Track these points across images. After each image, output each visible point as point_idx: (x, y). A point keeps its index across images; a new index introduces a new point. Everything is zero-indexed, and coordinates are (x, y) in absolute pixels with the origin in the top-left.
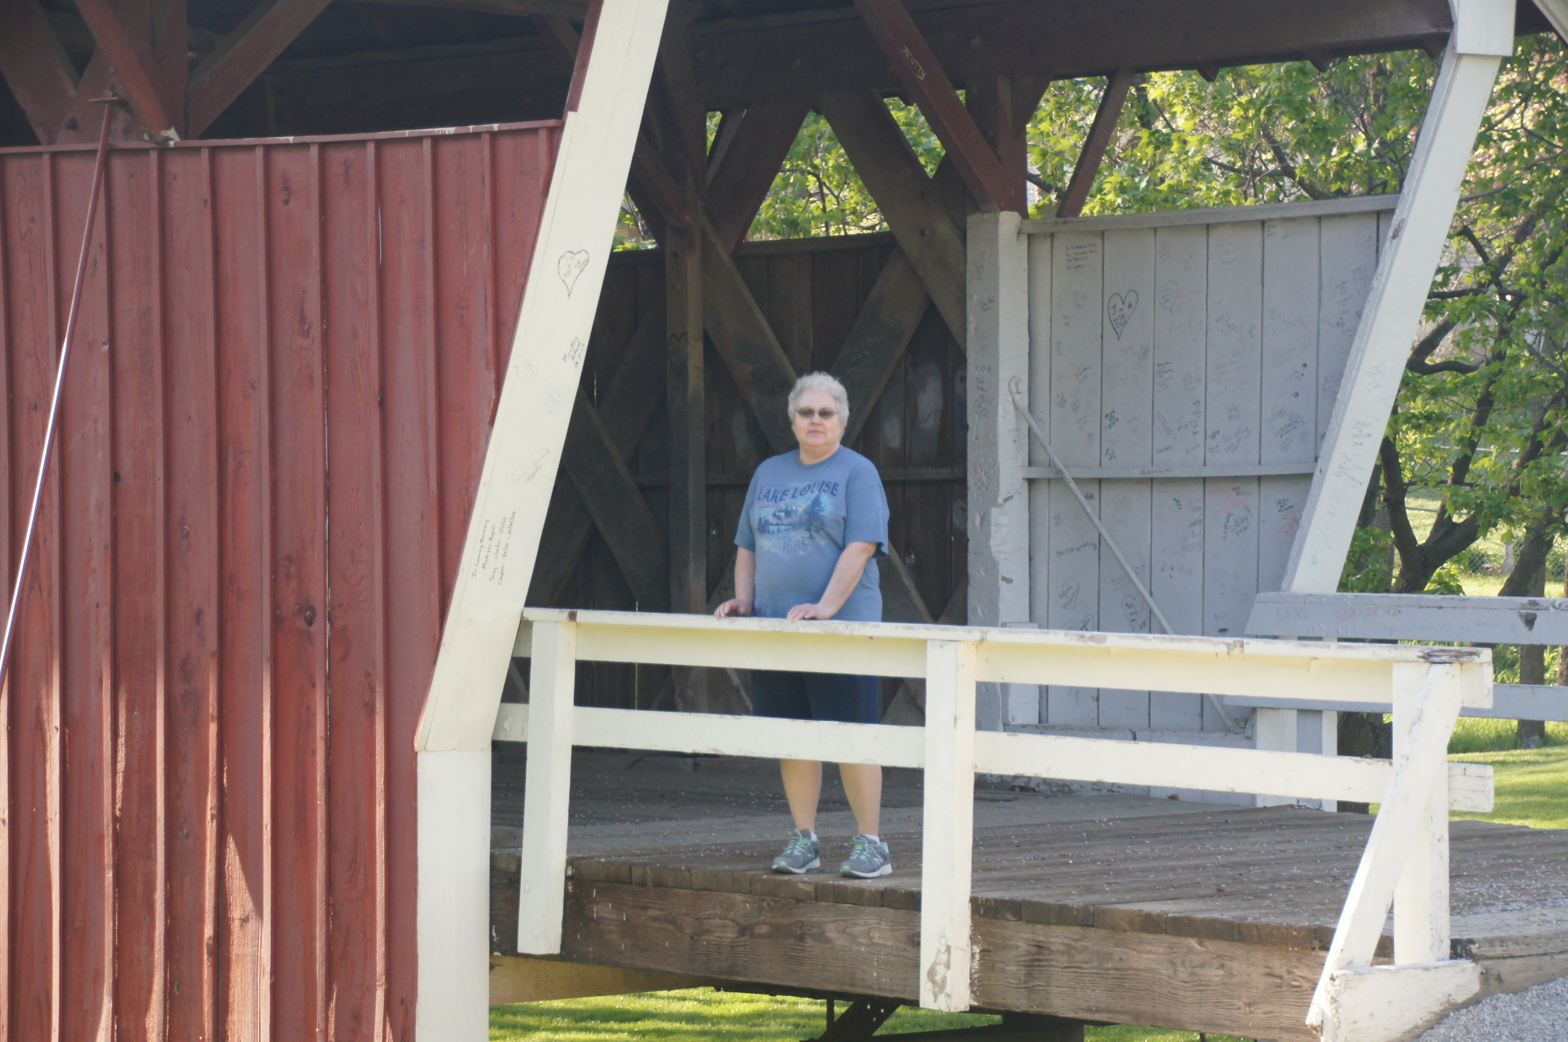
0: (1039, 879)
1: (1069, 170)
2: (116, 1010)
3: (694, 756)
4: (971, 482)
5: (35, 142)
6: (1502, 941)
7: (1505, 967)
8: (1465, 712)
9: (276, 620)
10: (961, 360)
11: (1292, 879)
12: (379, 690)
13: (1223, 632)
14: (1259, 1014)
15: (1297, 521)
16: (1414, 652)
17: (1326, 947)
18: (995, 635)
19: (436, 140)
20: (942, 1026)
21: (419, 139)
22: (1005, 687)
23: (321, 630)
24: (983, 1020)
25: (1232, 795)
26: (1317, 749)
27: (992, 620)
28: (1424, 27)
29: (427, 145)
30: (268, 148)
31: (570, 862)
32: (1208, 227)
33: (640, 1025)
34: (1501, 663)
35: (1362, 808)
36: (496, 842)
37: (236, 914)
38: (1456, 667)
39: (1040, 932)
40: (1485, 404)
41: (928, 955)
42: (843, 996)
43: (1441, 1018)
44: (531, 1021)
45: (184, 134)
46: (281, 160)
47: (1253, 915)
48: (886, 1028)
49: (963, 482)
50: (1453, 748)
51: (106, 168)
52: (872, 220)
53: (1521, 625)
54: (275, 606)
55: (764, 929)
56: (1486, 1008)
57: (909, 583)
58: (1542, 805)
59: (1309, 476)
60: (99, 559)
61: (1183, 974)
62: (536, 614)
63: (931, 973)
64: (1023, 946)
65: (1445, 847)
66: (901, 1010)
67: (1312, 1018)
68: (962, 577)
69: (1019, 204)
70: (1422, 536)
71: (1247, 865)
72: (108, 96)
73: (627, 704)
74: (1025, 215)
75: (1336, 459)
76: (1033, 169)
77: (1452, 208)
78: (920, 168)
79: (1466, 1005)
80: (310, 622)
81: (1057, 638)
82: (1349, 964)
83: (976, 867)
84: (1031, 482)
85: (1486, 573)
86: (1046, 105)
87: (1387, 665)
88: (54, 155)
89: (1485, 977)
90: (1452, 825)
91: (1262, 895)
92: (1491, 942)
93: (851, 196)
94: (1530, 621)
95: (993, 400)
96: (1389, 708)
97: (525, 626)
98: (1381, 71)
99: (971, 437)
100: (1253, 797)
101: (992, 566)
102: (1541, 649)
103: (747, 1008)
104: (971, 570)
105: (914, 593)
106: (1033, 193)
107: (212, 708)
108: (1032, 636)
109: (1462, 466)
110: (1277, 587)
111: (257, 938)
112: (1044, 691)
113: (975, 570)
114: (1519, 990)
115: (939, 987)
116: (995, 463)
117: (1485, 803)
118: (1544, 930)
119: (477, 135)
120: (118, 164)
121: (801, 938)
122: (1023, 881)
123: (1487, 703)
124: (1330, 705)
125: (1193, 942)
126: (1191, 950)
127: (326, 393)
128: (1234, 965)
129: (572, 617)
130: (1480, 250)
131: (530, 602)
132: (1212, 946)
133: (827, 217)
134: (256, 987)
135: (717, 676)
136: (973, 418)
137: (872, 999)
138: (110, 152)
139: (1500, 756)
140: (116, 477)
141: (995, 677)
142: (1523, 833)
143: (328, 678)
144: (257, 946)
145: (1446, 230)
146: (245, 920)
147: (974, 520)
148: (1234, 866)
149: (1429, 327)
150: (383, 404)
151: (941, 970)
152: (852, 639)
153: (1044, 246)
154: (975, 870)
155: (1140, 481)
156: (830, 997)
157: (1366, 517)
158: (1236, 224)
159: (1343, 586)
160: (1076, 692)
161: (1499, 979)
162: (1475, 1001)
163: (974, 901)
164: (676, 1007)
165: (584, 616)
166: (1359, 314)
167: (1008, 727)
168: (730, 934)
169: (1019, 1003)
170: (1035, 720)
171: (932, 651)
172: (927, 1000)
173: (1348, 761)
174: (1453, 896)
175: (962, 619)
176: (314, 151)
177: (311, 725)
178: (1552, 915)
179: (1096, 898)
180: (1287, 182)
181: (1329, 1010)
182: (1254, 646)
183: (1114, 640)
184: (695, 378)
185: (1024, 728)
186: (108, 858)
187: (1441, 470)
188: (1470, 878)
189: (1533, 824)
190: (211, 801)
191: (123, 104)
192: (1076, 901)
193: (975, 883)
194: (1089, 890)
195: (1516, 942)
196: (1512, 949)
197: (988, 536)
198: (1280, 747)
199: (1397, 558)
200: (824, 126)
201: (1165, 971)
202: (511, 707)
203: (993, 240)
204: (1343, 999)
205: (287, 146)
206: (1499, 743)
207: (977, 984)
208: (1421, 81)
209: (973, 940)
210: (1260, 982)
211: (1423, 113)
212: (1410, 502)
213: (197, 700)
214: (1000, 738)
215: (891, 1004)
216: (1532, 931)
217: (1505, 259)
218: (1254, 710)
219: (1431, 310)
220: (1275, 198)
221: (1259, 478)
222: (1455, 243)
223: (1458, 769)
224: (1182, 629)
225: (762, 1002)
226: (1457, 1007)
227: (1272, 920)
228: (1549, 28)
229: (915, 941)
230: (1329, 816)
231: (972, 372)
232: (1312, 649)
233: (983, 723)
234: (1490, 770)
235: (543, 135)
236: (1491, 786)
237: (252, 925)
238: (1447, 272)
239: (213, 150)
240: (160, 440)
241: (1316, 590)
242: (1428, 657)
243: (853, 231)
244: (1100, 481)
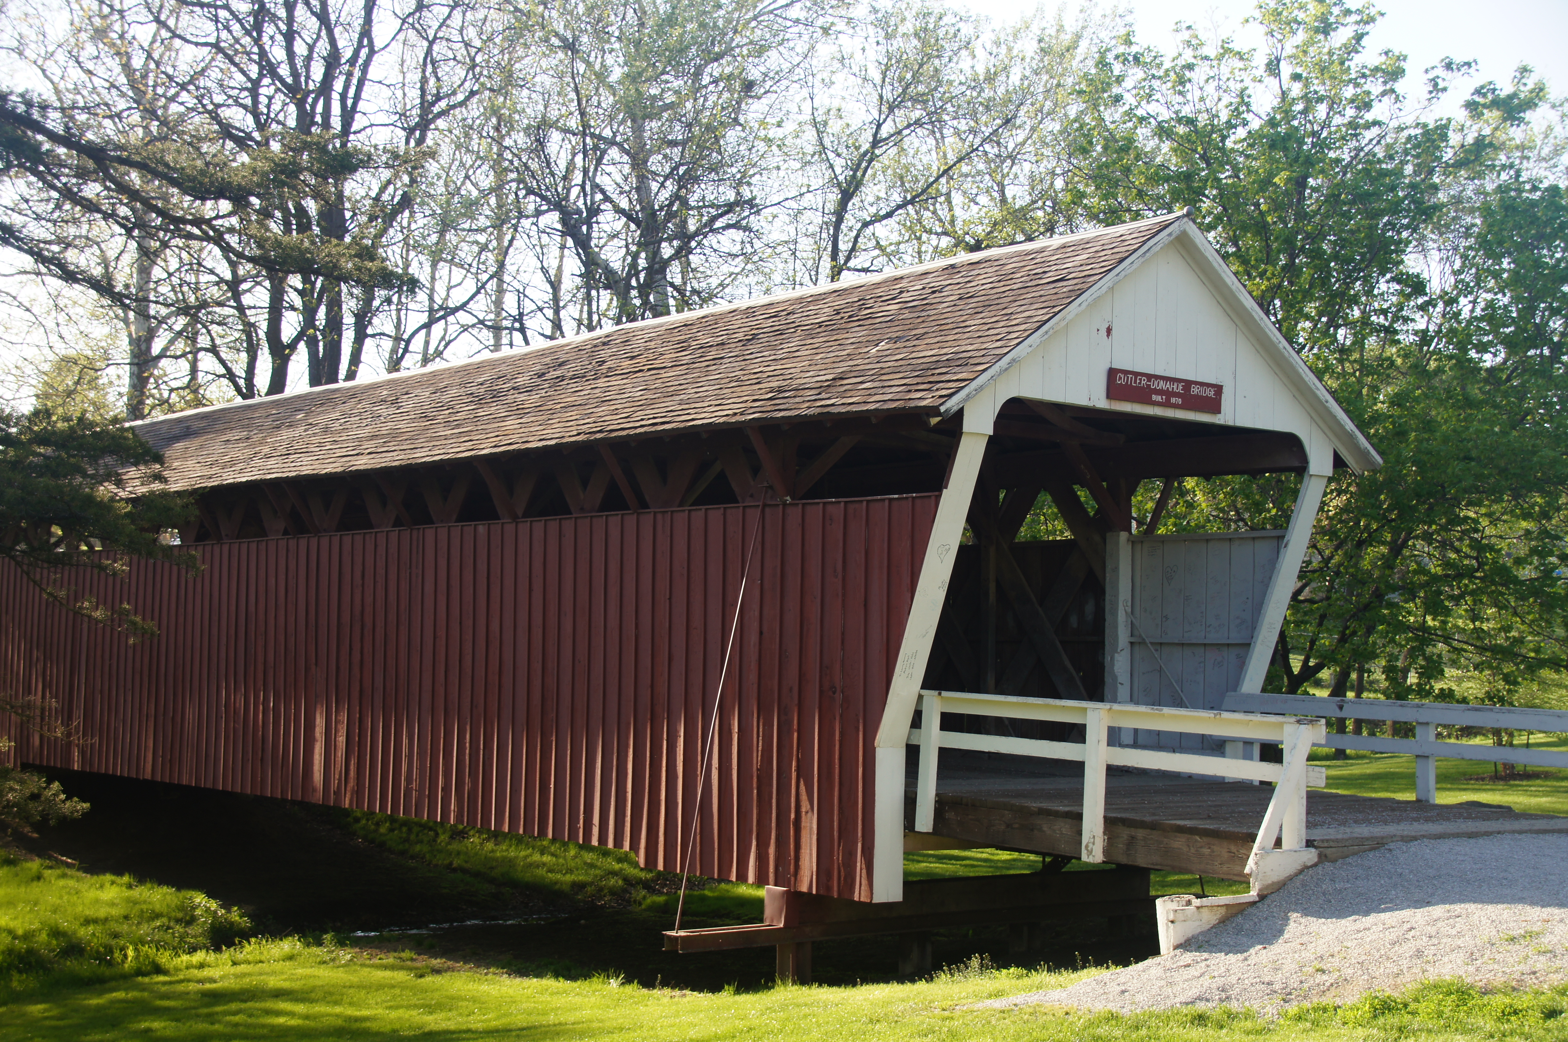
0: (1133, 809)
1: (1149, 516)
2: (757, 845)
3: (989, 753)
4: (1107, 643)
5: (737, 502)
6: (1327, 841)
7: (1328, 851)
8: (1314, 745)
9: (821, 692)
10: (1103, 592)
11: (1240, 812)
12: (861, 721)
13: (1212, 708)
14: (1225, 868)
15: (1244, 663)
16: (1293, 719)
17: (1254, 841)
18: (1116, 707)
19: (890, 500)
20: (1090, 868)
21: (883, 500)
22: (1120, 728)
23: (839, 696)
24: (1108, 867)
25: (1215, 777)
26: (1251, 759)
27: (1114, 700)
28: (1296, 464)
29: (887, 502)
30: (824, 503)
31: (937, 795)
32: (1207, 541)
33: (964, 862)
34: (1329, 724)
35: (1269, 784)
36: (907, 785)
37: (803, 810)
38: (1310, 726)
39: (1132, 831)
40: (1323, 617)
41: (1085, 839)
42: (1049, 855)
43: (1301, 872)
44: (920, 858)
45: (792, 498)
46: (830, 508)
47: (1223, 827)
48: (1067, 868)
49: (1103, 642)
50: (1308, 760)
51: (763, 512)
52: (1068, 534)
53: (1338, 710)
54: (821, 686)
55: (1016, 826)
56: (1320, 868)
57: (1079, 683)
58: (1344, 784)
59: (1249, 645)
60: (754, 666)
61: (1193, 850)
62: (925, 692)
63: (1087, 846)
64: (1126, 837)
65: (1304, 801)
66: (1073, 861)
67: (1247, 870)
68: (1102, 682)
69: (1129, 529)
70: (1296, 671)
71: (1220, 806)
72: (765, 484)
73: (961, 730)
74: (1130, 533)
75: (1261, 638)
76: (1134, 515)
77: (1309, 536)
78: (1087, 513)
79: (1311, 866)
80: (834, 693)
81: (1142, 709)
82: (1263, 849)
83: (1107, 803)
84: (1132, 643)
85: (1322, 687)
86: (1140, 490)
87: (1281, 725)
88: (744, 507)
89: (1320, 855)
90: (1308, 792)
91: (1227, 819)
92: (1323, 841)
93: (1059, 525)
94: (1341, 708)
95: (1116, 610)
96: (1282, 742)
97: (920, 697)
98: (1280, 481)
99: (1107, 624)
100: (1224, 778)
101: (1115, 678)
102: (1345, 719)
103: (1009, 857)
104: (1106, 679)
105: (1082, 688)
106: (1134, 524)
107: (795, 727)
108: (1131, 708)
109: (1313, 642)
110: (1235, 690)
111: (812, 820)
112: (1136, 731)
113: (1108, 679)
114: (1334, 861)
115: (1090, 852)
116: (1117, 635)
117: (1322, 783)
118: (1345, 836)
119: (907, 498)
120: (767, 510)
121: (1032, 830)
122: (1126, 810)
123: (1323, 742)
124: (1257, 740)
125: (1198, 838)
126: (1196, 841)
127: (843, 601)
128: (1215, 848)
129: (940, 694)
130: (1320, 553)
131: (922, 688)
132: (1205, 839)
133: (1048, 532)
134: (811, 839)
135: (999, 720)
136: (1108, 616)
137: (1061, 856)
138: (765, 506)
139: (1328, 763)
140: (761, 633)
141: (1116, 725)
142: (1336, 796)
143: (841, 716)
144: (811, 823)
145: (1307, 545)
146: (807, 812)
147: (1108, 658)
148: (1216, 806)
149: (1299, 584)
150: (865, 605)
151: (1091, 845)
152: (1056, 707)
153: (1138, 547)
154: (1106, 804)
155: (1178, 644)
156: (1044, 855)
157: (1273, 662)
158: (1219, 539)
159: (1264, 690)
160: (1149, 732)
161: (1326, 856)
162: (1315, 865)
163: (1105, 817)
164: (979, 855)
165: (944, 693)
166: (1270, 578)
167: (1121, 745)
168: (1003, 827)
169: (1123, 860)
170: (1132, 742)
171: (1089, 713)
172: (1085, 858)
173: (1264, 764)
174: (1307, 821)
175: (1102, 700)
176: (842, 504)
177: (834, 735)
178: (1348, 830)
179: (1157, 818)
180: (1241, 524)
181: (1254, 867)
182: (1226, 715)
183: (1166, 710)
184: (992, 597)
185: (1127, 746)
186: (755, 785)
187: (1305, 643)
188: (1314, 814)
189: (1340, 792)
190: (794, 764)
191: (771, 487)
192: (1148, 819)
193: (1106, 810)
194: (1154, 814)
195: (1333, 841)
196: (1332, 844)
197: (1113, 665)
198: (1235, 757)
199: (1286, 680)
200: (1049, 498)
201: (1185, 849)
202: (914, 730)
203: (1117, 543)
204: (1260, 863)
205: (832, 503)
206: (1327, 758)
207: (1106, 852)
208: (1296, 485)
209: (1104, 833)
210: (1226, 855)
211: (1296, 498)
212: (1291, 656)
213: (790, 723)
214: (1117, 750)
215: (1069, 859)
216: (1340, 836)
217: (1331, 558)
218: (1225, 741)
219: (1300, 578)
220: (1235, 530)
221: (1228, 645)
222: (1310, 550)
223: (1310, 768)
224: (1195, 706)
225: (1015, 855)
226: (1308, 868)
227: (1231, 829)
228: (1347, 466)
229: (1080, 833)
230: (1256, 786)
231: (1108, 597)
232: (1250, 717)
233: (1110, 743)
234: (1324, 769)
235: (933, 498)
236: (1324, 776)
237: (810, 814)
238: (1309, 563)
239: (804, 504)
240: (778, 618)
241: (1251, 692)
242: (1299, 722)
243: (1058, 538)
244: (1161, 644)
